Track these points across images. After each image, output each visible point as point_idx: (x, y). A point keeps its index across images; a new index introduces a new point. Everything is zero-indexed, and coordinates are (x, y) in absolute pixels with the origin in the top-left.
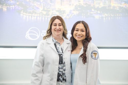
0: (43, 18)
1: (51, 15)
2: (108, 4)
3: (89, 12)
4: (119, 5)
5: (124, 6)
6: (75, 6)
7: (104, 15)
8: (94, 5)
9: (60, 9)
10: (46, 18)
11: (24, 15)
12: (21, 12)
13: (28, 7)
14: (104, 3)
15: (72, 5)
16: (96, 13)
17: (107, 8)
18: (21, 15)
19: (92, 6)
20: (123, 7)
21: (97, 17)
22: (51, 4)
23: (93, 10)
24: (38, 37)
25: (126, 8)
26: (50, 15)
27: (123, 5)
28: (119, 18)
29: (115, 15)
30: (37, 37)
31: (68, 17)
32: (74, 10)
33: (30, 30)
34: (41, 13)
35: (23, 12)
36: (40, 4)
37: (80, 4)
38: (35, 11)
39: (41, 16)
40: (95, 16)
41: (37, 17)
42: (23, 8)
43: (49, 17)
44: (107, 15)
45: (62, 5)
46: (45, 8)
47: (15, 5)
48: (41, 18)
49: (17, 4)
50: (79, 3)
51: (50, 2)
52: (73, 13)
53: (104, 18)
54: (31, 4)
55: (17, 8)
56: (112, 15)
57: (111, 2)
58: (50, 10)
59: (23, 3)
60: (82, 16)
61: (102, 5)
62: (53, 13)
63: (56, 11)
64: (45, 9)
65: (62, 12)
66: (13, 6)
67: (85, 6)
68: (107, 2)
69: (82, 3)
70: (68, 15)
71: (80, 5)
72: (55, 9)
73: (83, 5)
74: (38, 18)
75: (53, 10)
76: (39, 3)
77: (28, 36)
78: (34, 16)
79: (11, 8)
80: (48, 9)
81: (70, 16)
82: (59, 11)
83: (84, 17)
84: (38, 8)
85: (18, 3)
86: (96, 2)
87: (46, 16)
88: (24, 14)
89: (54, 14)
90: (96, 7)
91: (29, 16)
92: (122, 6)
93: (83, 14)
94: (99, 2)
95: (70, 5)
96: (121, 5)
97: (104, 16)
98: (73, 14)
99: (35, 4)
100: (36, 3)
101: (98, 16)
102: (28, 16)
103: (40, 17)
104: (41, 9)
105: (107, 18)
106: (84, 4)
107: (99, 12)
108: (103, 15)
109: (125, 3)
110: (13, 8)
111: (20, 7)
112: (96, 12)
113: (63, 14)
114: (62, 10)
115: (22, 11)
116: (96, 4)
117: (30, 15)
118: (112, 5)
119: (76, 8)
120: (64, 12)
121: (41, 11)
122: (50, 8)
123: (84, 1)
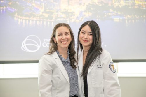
0: (45, 23)
2: (131, 2)
3: (106, 14)
7: (126, 17)
8: (113, 4)
9: (67, 10)
11: (19, 19)
12: (15, 15)
13: (24, 8)
15: (83, 4)
16: (115, 14)
17: (130, 7)
18: (15, 18)
19: (110, 5)
21: (116, 19)
22: (55, 3)
23: (111, 10)
24: (39, 48)
26: (54, 19)
29: (142, 17)
30: (36, 48)
31: (78, 21)
32: (85, 11)
33: (27, 39)
34: (42, 15)
35: (18, 15)
36: (41, 4)
38: (34, 13)
39: (42, 20)
40: (114, 19)
41: (36, 21)
42: (17, 10)
43: (52, 20)
44: (130, 17)
45: (69, 5)
47: (6, 7)
48: (41, 22)
49: (9, 5)
50: (92, 1)
51: (54, 1)
52: (84, 16)
53: (127, 21)
54: (28, 4)
55: (9, 9)
56: (137, 17)
58: (53, 11)
59: (17, 3)
60: (97, 19)
61: (123, 3)
62: (57, 16)
63: (62, 12)
64: (47, 10)
65: (70, 14)
66: (4, 8)
67: (101, 5)
69: (96, 1)
70: (78, 18)
71: (94, 4)
73: (97, 4)
74: (38, 22)
75: (57, 12)
76: (38, 3)
77: (24, 46)
78: (33, 20)
79: (2, 10)
80: (51, 11)
81: (80, 19)
82: (66, 12)
83: (100, 20)
84: (38, 10)
85: (10, 3)
87: (49, 20)
88: (18, 18)
89: (59, 16)
90: (115, 7)
91: (26, 20)
93: (97, 16)
95: (80, 4)
97: (126, 18)
98: (85, 17)
99: (34, 4)
100: (34, 2)
101: (118, 19)
102: (24, 21)
103: (40, 21)
104: (42, 10)
105: (130, 21)
106: (98, 2)
107: (119, 13)
108: (124, 17)
110: (4, 10)
111: (14, 9)
113: (71, 16)
114: (69, 11)
115: (17, 13)
117: (27, 18)
118: (137, 3)
119: (88, 9)
120: (72, 14)
121: (41, 14)
122: (54, 9)
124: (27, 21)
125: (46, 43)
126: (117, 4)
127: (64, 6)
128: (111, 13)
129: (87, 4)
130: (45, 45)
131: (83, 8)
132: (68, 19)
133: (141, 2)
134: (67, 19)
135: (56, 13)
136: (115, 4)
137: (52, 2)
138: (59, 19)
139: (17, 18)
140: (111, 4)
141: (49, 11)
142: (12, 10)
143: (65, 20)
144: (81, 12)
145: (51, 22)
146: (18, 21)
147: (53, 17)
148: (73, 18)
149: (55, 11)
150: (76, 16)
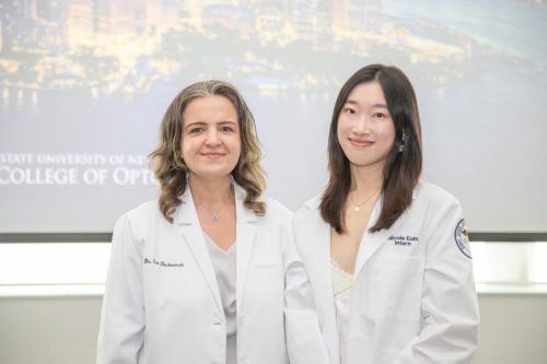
1: (48, 79)
2: (320, 30)
3: (230, 67)
4: (370, 36)
5: (392, 42)
6: (165, 37)
7: (303, 82)
8: (256, 33)
9: (92, 50)
10: (20, 94)
14: (300, 24)
15: (149, 30)
16: (264, 70)
17: (316, 48)
19: (245, 36)
20: (386, 46)
21: (269, 88)
22: (44, 22)
23: (250, 57)
25: (401, 48)
26: (40, 79)
27: (388, 36)
31: (129, 89)
32: (158, 56)
37: (186, 25)
40: (262, 86)
43: (34, 85)
44: (314, 82)
45: (97, 30)
50: (184, 20)
51: (40, 16)
52: (155, 71)
53: (303, 96)
57: (330, 19)
58: (37, 51)
61: (290, 32)
62: (53, 71)
63: (70, 57)
64: (15, 49)
65: (102, 65)
67: (213, 36)
68: (314, 20)
69: (196, 20)
70: (129, 79)
71: (190, 31)
72: (66, 48)
73: (201, 31)
75: (53, 55)
80: (30, 51)
81: (139, 84)
82: (86, 57)
86: (262, 20)
87: (20, 84)
89: (58, 71)
90: (263, 44)
92: (382, 39)
94: (278, 19)
95: (140, 30)
96: (378, 37)
97: (302, 85)
98: (156, 77)
101: (275, 87)
106: (204, 26)
107: (277, 67)
108: (296, 83)
109: (397, 26)
113: (107, 72)
114: (98, 53)
116: (264, 28)
118: (339, 33)
119: (169, 47)
120: (111, 63)
122: (40, 43)
123: (207, 10)
125: (8, 168)
126: (269, 36)
127: (79, 36)
128: (249, 64)
129: (162, 29)
130: (5, 175)
131: (149, 45)
132: (95, 82)
133: (353, 29)
134: (90, 84)
135: (50, 60)
136: (264, 33)
137: (35, 17)
138: (61, 83)
140: (250, 34)
141: (21, 49)
143: (81, 84)
144: (142, 61)
147: (36, 74)
148: (114, 80)
149: (45, 52)
150: (124, 72)
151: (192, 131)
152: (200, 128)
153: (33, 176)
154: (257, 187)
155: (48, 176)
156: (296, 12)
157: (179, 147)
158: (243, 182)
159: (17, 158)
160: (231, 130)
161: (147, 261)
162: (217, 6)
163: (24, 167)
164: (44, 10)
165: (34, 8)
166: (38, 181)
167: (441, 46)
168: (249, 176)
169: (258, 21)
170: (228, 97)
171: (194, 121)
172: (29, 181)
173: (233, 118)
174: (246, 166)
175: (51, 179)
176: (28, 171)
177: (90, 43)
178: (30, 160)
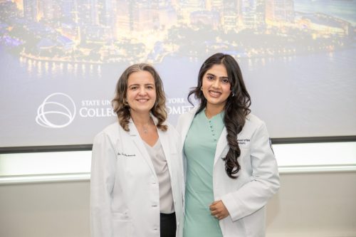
0: (84, 67)
1: (106, 58)
2: (258, 23)
3: (207, 46)
5: (301, 27)
6: (169, 30)
7: (249, 53)
8: (222, 26)
9: (130, 40)
10: (91, 67)
11: (30, 61)
12: (21, 53)
13: (40, 37)
14: (247, 19)
15: (161, 28)
16: (227, 47)
17: (257, 33)
18: (21, 59)
19: (215, 28)
20: (297, 30)
22: (103, 26)
23: (218, 40)
24: (71, 119)
25: (306, 31)
26: (102, 58)
27: (299, 24)
28: (290, 58)
29: (279, 51)
30: (68, 119)
31: (151, 61)
32: (166, 42)
34: (77, 52)
35: (25, 52)
36: (74, 29)
37: (182, 24)
38: (60, 48)
39: (76, 61)
41: (65, 63)
42: (25, 42)
43: (99, 62)
44: (256, 52)
45: (132, 29)
46: (88, 38)
47: (2, 35)
48: (76, 65)
49: (8, 31)
50: (180, 21)
51: (100, 23)
52: (165, 51)
54: (47, 30)
55: (8, 41)
56: (270, 53)
57: (264, 16)
58: (100, 43)
59: (25, 26)
60: (191, 58)
61: (241, 25)
62: (109, 53)
63: (118, 45)
64: (88, 42)
65: (135, 48)
67: (198, 29)
68: (255, 17)
69: (187, 21)
70: (151, 56)
71: (184, 27)
72: (115, 41)
73: (191, 26)
75: (106, 45)
76: (69, 27)
77: (42, 117)
78: (58, 63)
80: (96, 42)
81: (156, 59)
82: (127, 45)
83: (196, 58)
84: (68, 40)
85: (10, 29)
86: (225, 18)
87: (91, 61)
88: (28, 59)
89: (112, 53)
90: (226, 32)
91: (43, 62)
92: (295, 26)
93: (191, 52)
94: (234, 17)
95: (156, 28)
96: (293, 25)
97: (249, 55)
98: (166, 54)
99: (58, 30)
100: (61, 25)
103: (73, 64)
104: (78, 42)
105: (256, 60)
106: (192, 24)
107: (234, 45)
108: (245, 54)
109: (304, 18)
111: (18, 40)
112: (226, 44)
113: (138, 53)
114: (133, 42)
115: (24, 49)
116: (226, 23)
117: (47, 58)
118: (270, 23)
119: (173, 36)
120: (140, 47)
121: (75, 48)
122: (101, 38)
123: (193, 15)
124: (47, 64)
125: (86, 109)
126: (229, 27)
127: (122, 33)
128: (218, 44)
129: (169, 27)
130: (84, 112)
131: (162, 36)
132: (132, 58)
133: (277, 21)
134: (129, 59)
135: (107, 47)
136: (226, 26)
137: (98, 23)
138: (113, 60)
139: (25, 59)
140: (218, 27)
141: (91, 42)
142: (14, 43)
143: (124, 60)
144: (157, 45)
145: (96, 66)
146: (27, 64)
147: (100, 55)
148: (143, 57)
149: (104, 43)
150: (148, 52)
151: (133, 88)
152: (136, 87)
153: (100, 113)
154: (163, 117)
155: (108, 112)
156: (244, 13)
157: (125, 96)
158: (156, 114)
159: (91, 102)
160: (151, 88)
161: (119, 154)
162: (199, 12)
163: (95, 107)
164: (103, 20)
165: (97, 18)
166: (103, 115)
167: (330, 28)
168: (159, 111)
169: (223, 19)
170: (150, 72)
171: (133, 83)
172: (98, 115)
173: (152, 82)
174: (158, 107)
175: (110, 114)
176: (97, 110)
177: (128, 37)
178: (98, 104)
